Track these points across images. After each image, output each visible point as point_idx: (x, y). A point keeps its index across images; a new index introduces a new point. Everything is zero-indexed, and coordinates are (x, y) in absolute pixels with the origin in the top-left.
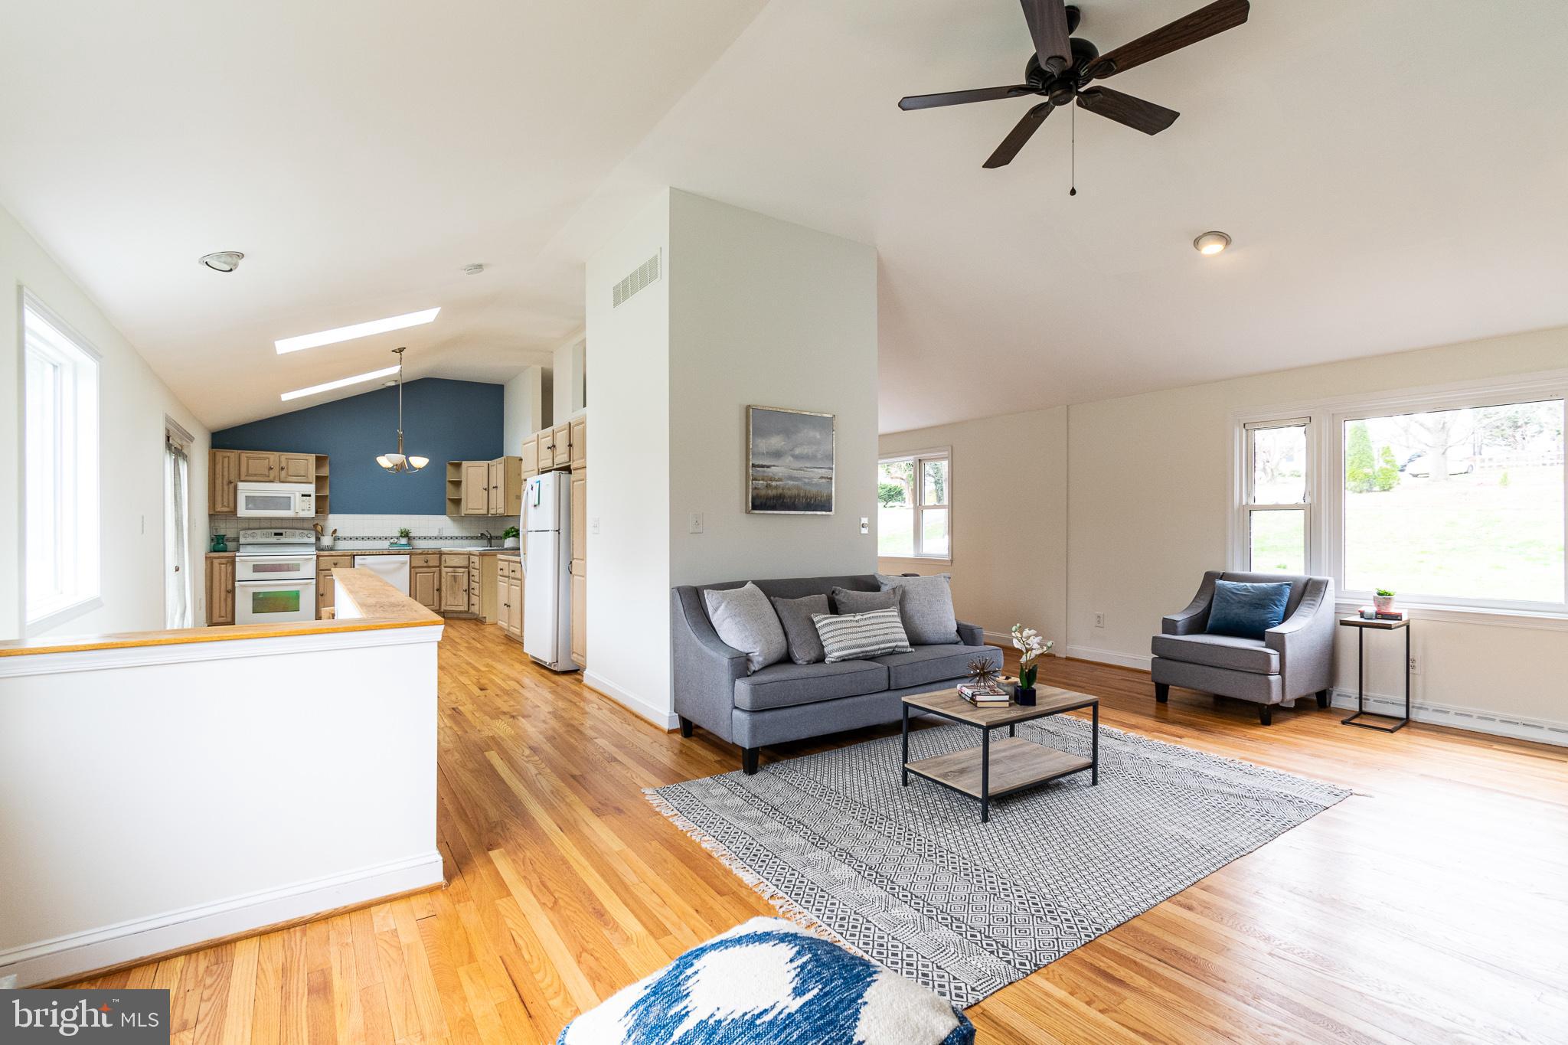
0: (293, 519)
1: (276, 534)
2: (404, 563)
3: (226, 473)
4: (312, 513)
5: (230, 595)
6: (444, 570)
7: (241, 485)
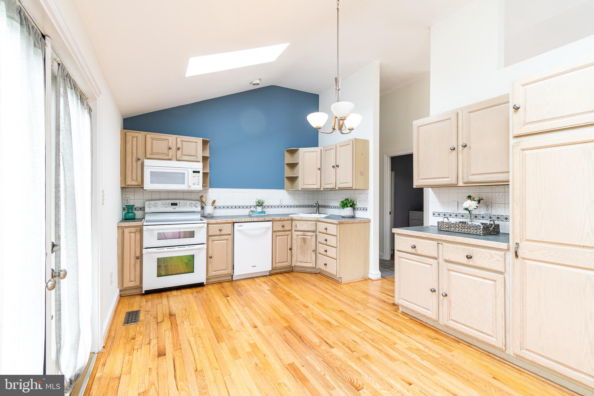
0: (184, 192)
1: (172, 204)
2: (268, 228)
3: (135, 151)
4: (200, 187)
5: (138, 261)
6: (295, 234)
7: (147, 162)
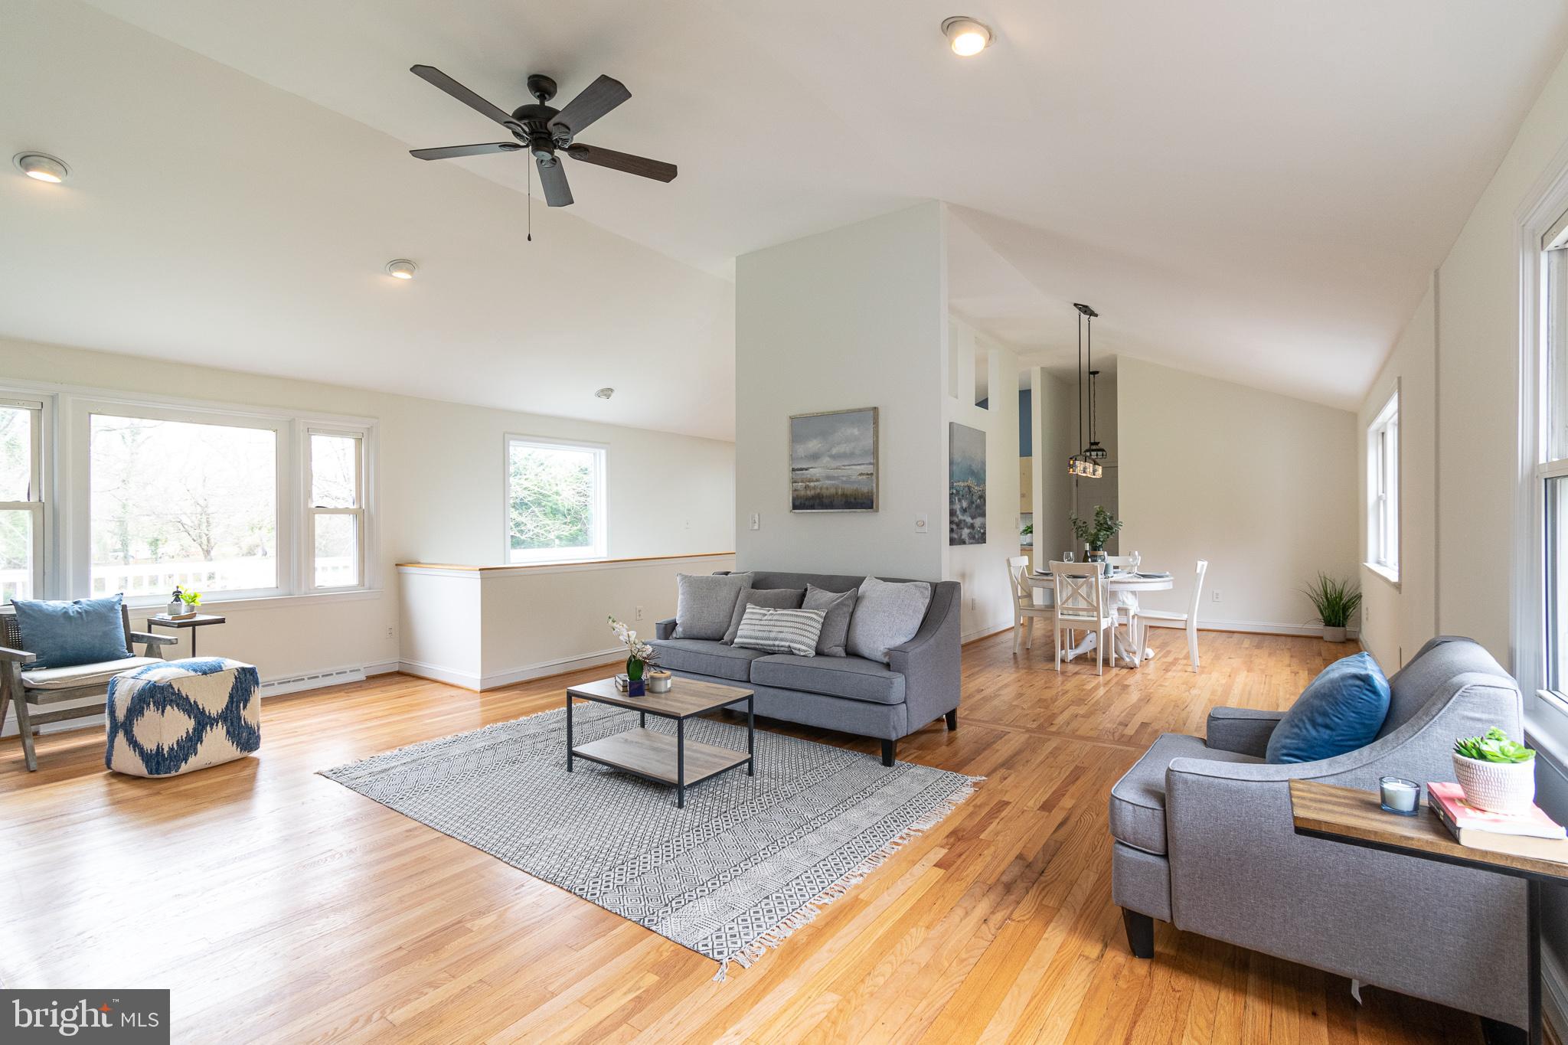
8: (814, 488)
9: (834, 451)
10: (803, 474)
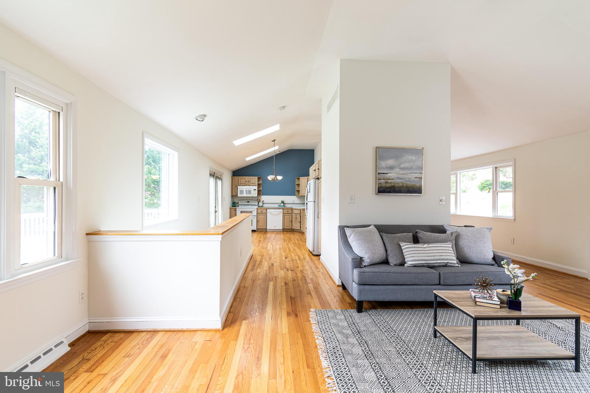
0: (252, 197)
1: (248, 202)
2: (281, 212)
3: (235, 183)
4: (256, 195)
6: (293, 215)
7: (239, 187)
8: (391, 183)
9: (402, 166)
10: (384, 176)
